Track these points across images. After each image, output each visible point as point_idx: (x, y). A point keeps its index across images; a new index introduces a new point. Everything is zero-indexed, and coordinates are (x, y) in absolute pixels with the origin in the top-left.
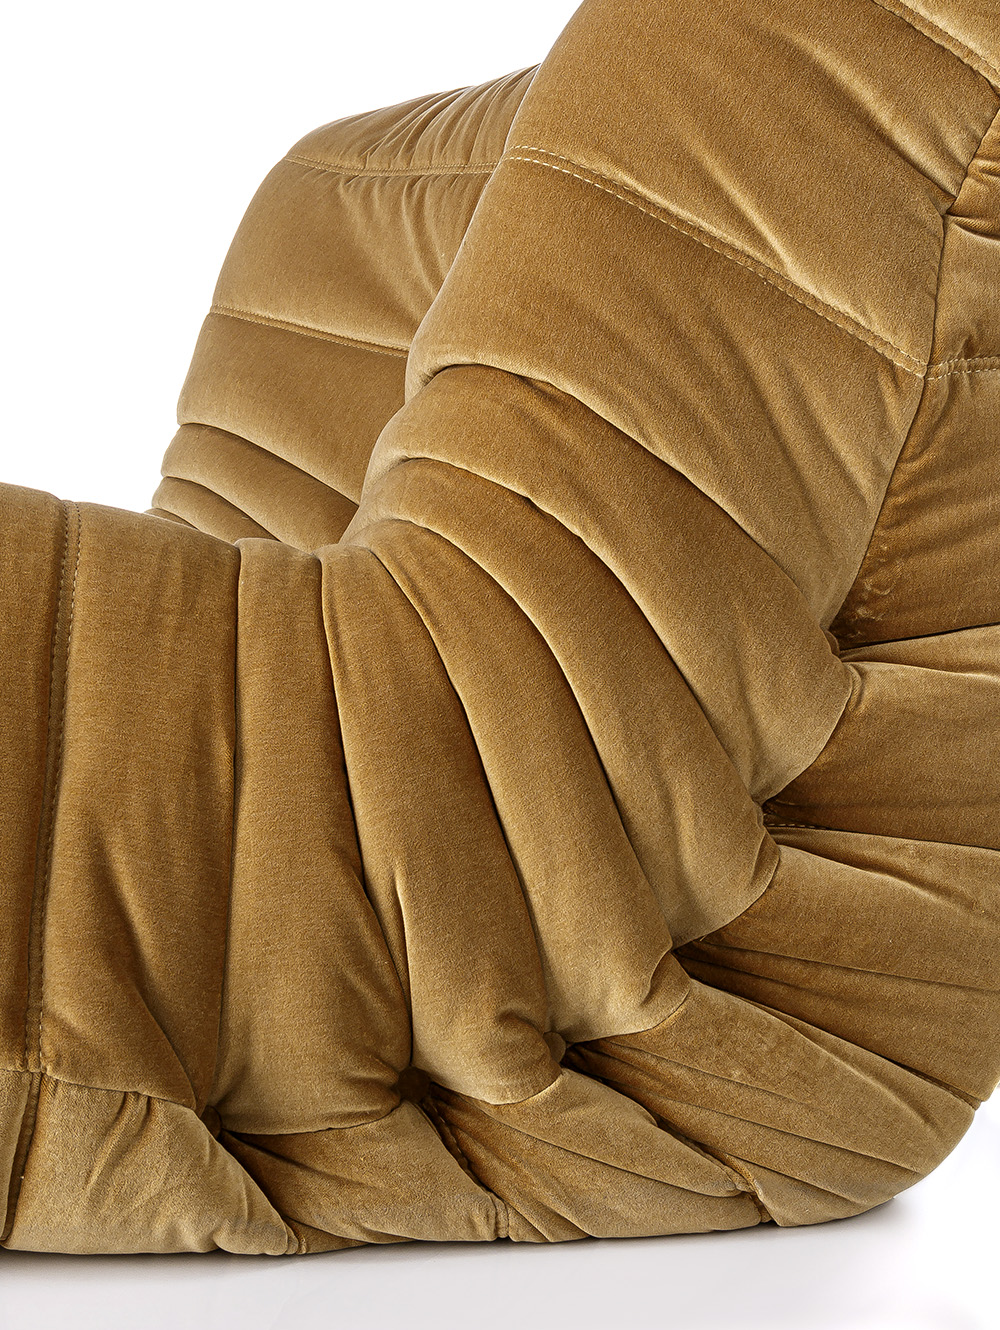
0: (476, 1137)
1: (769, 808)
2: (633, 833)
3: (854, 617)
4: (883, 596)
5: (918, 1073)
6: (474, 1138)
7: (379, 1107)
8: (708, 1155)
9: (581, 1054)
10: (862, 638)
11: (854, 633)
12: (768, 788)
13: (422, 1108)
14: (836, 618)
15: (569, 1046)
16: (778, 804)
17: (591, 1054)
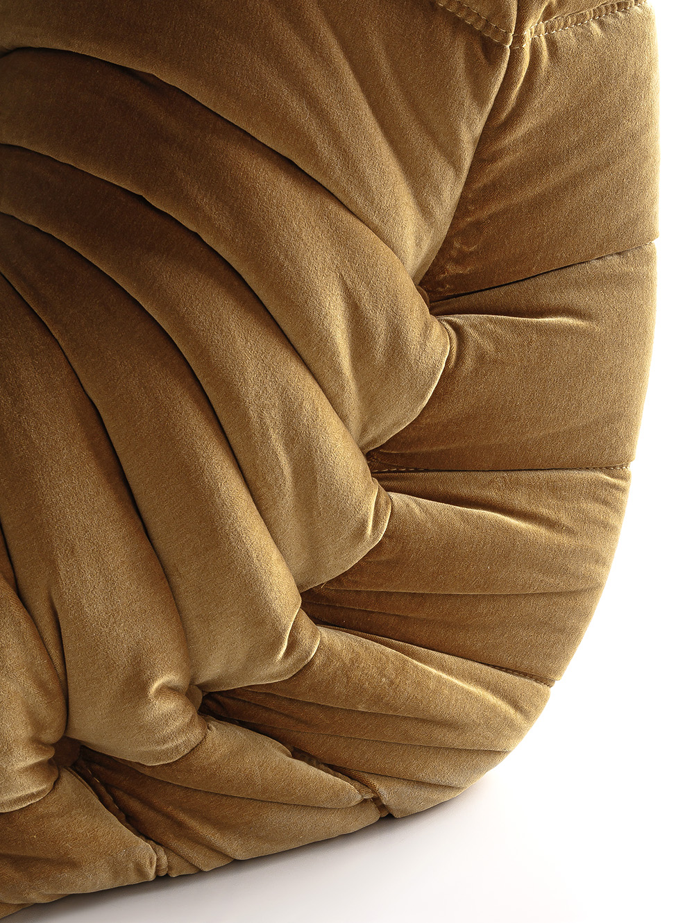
0: (132, 794)
1: (373, 456)
2: (264, 508)
3: (444, 273)
4: (471, 253)
5: (507, 670)
6: (129, 794)
7: (44, 787)
8: (337, 773)
9: (218, 702)
10: (450, 291)
11: (443, 287)
12: (374, 441)
13: (76, 771)
14: (427, 274)
15: (205, 694)
16: (382, 453)
17: (227, 700)
